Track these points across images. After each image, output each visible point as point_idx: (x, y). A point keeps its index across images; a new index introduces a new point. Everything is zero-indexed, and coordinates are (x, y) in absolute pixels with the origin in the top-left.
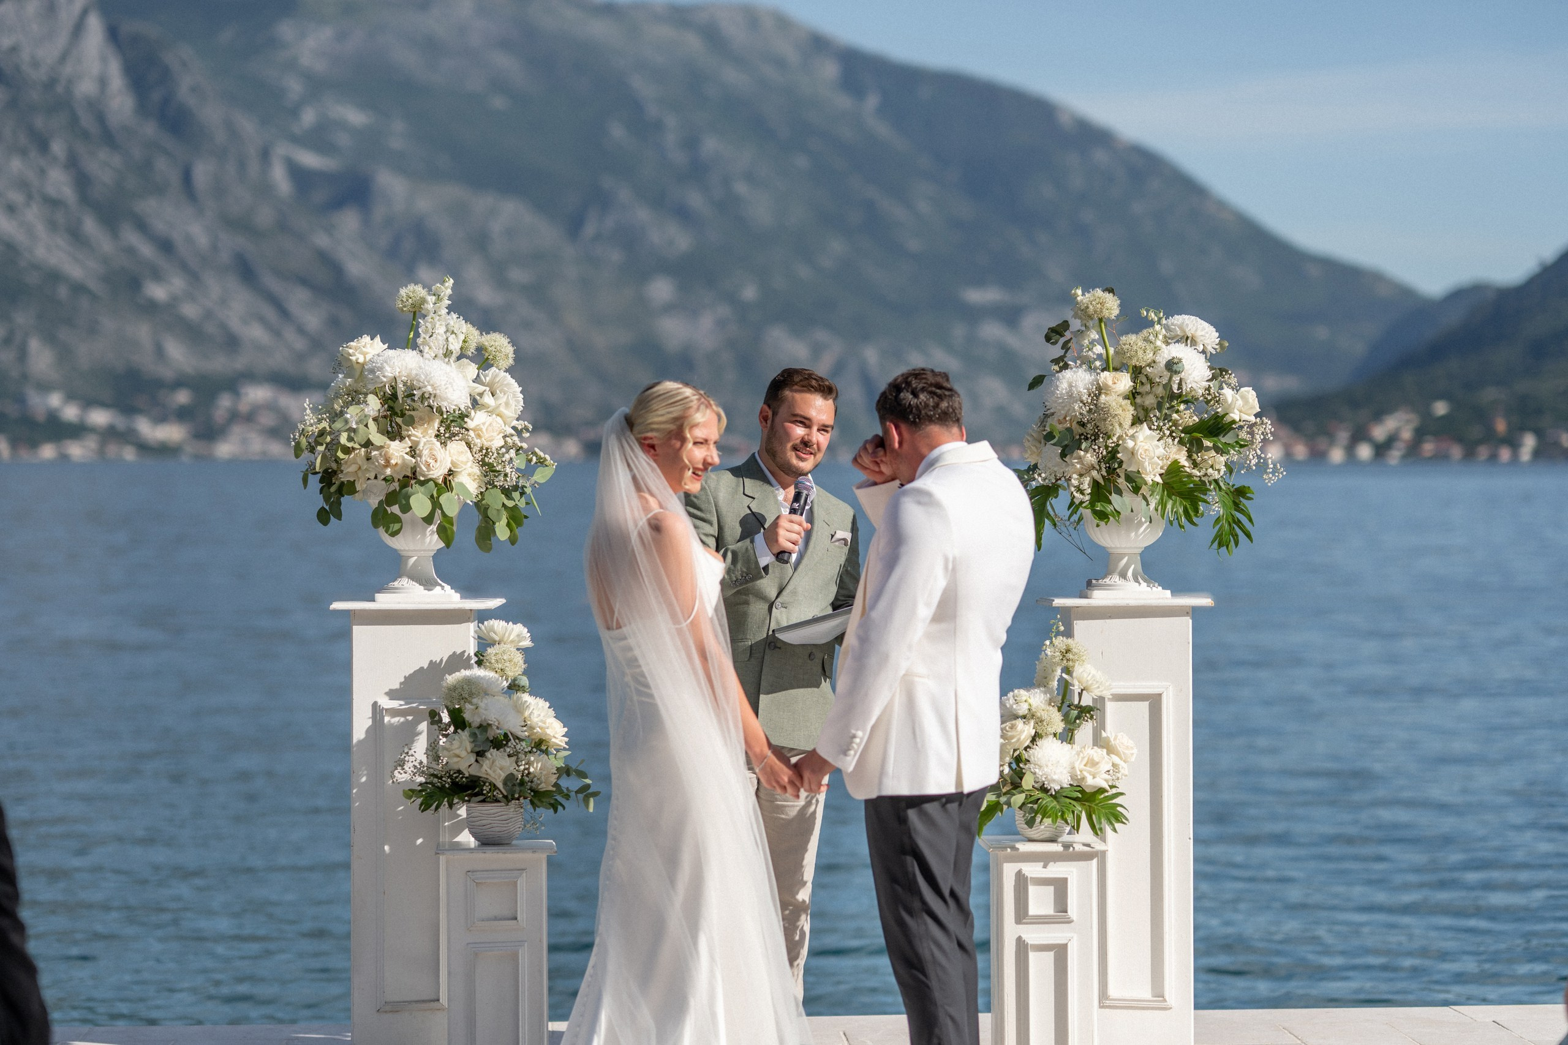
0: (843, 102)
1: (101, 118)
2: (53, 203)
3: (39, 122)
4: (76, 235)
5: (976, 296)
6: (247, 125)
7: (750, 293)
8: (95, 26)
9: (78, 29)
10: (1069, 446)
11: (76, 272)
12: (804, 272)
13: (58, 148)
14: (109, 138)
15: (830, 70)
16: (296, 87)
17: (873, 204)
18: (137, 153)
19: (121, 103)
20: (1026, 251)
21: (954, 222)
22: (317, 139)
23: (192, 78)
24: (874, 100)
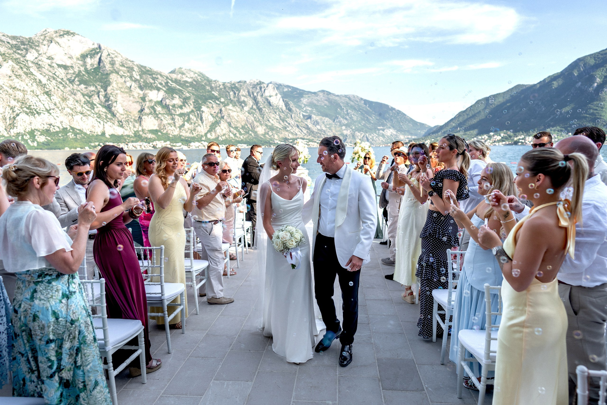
0: (364, 106)
1: (282, 110)
2: (277, 119)
3: (275, 110)
4: (279, 123)
5: (379, 128)
6: (298, 110)
7: (354, 128)
8: (281, 99)
9: (279, 100)
10: (356, 154)
11: (280, 127)
12: (360, 125)
13: (277, 113)
14: (283, 112)
15: (363, 102)
16: (303, 106)
17: (367, 117)
18: (286, 114)
19: (284, 108)
20: (385, 122)
21: (377, 119)
22: (305, 111)
23: (292, 105)
24: (368, 105)
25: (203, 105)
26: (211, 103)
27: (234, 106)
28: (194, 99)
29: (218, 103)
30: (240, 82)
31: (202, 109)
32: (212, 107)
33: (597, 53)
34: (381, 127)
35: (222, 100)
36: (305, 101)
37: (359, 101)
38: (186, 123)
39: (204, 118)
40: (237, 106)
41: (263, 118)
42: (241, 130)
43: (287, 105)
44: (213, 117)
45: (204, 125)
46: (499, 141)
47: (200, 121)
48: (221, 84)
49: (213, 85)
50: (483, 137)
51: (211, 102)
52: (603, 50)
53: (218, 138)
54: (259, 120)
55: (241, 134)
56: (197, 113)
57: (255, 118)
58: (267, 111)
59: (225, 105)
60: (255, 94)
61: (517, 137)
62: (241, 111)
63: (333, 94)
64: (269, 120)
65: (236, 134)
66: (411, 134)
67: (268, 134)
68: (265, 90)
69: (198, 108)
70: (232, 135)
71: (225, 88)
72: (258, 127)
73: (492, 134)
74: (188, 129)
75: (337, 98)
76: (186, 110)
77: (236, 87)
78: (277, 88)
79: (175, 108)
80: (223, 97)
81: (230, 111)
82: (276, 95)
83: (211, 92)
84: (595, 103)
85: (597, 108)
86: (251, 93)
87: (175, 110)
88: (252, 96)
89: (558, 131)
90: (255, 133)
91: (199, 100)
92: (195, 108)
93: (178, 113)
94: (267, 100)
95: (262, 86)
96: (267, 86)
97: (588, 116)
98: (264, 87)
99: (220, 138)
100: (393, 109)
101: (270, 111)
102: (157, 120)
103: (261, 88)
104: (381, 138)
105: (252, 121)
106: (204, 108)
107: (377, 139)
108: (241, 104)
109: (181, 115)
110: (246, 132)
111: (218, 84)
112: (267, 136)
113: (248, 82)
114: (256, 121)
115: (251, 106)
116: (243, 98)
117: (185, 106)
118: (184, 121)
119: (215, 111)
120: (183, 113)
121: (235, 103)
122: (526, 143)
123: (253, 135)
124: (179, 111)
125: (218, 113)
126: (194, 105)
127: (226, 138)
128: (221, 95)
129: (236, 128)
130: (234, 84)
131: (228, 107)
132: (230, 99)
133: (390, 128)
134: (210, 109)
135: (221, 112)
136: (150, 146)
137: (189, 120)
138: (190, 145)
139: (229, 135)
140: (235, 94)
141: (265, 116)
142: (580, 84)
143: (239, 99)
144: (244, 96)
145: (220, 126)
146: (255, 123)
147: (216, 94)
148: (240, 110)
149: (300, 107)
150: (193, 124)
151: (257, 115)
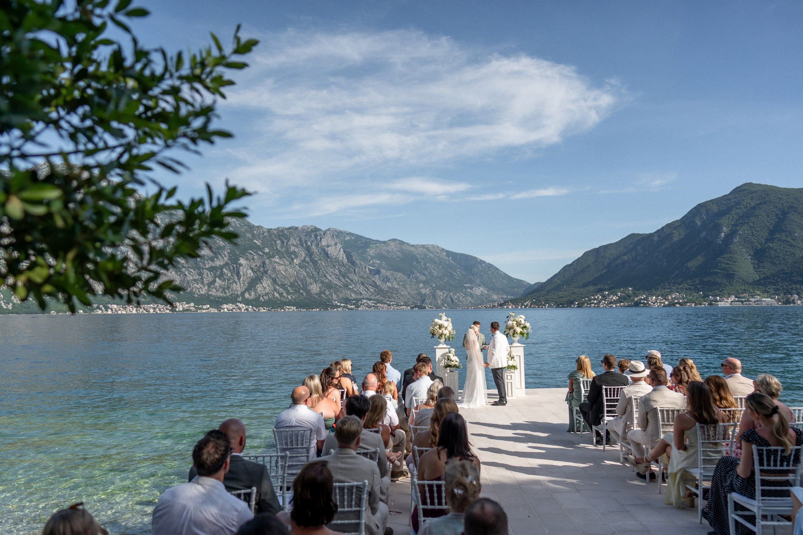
0: (447, 258)
1: (343, 263)
2: (336, 275)
3: (334, 264)
4: (339, 279)
5: (466, 285)
6: (363, 263)
7: (434, 285)
8: (342, 249)
9: (340, 250)
11: (339, 284)
12: (442, 282)
13: (337, 267)
14: (344, 266)
15: (444, 253)
16: (370, 258)
17: (451, 272)
18: (348, 268)
19: (345, 261)
20: (473, 279)
21: (463, 275)
22: (373, 265)
23: (355, 257)
24: (451, 258)
25: (241, 257)
26: (252, 254)
27: (280, 258)
28: (229, 249)
29: (261, 254)
30: (290, 228)
31: (239, 262)
32: (253, 259)
33: (719, 198)
34: (468, 285)
35: (267, 250)
36: (371, 252)
37: (440, 252)
38: (217, 279)
39: (241, 273)
40: (285, 258)
41: (318, 273)
42: (289, 288)
43: (349, 256)
44: (253, 272)
45: (241, 282)
46: (615, 302)
47: (236, 277)
48: (265, 230)
49: (255, 232)
50: (596, 297)
51: (252, 252)
52: (726, 195)
53: (259, 298)
54: (313, 275)
55: (288, 293)
56: (232, 266)
57: (308, 273)
58: (324, 264)
59: (270, 256)
60: (309, 243)
61: (637, 296)
62: (290, 264)
63: (407, 244)
64: (325, 276)
65: (282, 293)
66: (507, 294)
67: (324, 293)
68: (321, 238)
69: (234, 260)
70: (276, 295)
71: (270, 236)
72: (311, 284)
73: (607, 293)
74: (220, 286)
75: (412, 249)
76: (218, 263)
77: (284, 235)
78: (337, 236)
79: (205, 260)
80: (267, 247)
81: (275, 265)
82: (336, 244)
83: (252, 240)
84: (725, 256)
85: (729, 262)
86: (304, 243)
87: (204, 263)
88: (304, 245)
89: (686, 289)
90: (308, 292)
91: (236, 250)
92: (230, 259)
93: (207, 267)
94: (324, 250)
95: (318, 233)
96: (324, 234)
97: (719, 271)
98: (321, 235)
99: (262, 298)
100: (482, 262)
101: (327, 265)
102: (180, 275)
103: (316, 236)
104: (469, 299)
105: (304, 276)
106: (242, 261)
107: (463, 299)
108: (291, 255)
109: (211, 269)
110: (295, 290)
111: (261, 230)
112: (323, 296)
113: (300, 229)
114: (308, 276)
115: (302, 258)
116: (293, 248)
117: (218, 258)
118: (215, 277)
119: (256, 264)
120: (214, 266)
121: (283, 254)
122: (650, 304)
123: (304, 294)
124: (209, 264)
125: (260, 266)
126: (229, 256)
127: (269, 297)
128: (265, 245)
129: (283, 286)
130: (282, 231)
131: (273, 260)
132: (277, 249)
133: (479, 286)
134: (250, 262)
135: (263, 266)
136: (167, 309)
137: (221, 276)
138: (221, 308)
139: (274, 295)
140: (283, 242)
141: (321, 270)
142: (705, 233)
143: (288, 249)
144: (295, 246)
145: (262, 283)
146: (308, 279)
147: (258, 243)
148: (288, 263)
149: (366, 260)
150: (227, 281)
151: (311, 269)
